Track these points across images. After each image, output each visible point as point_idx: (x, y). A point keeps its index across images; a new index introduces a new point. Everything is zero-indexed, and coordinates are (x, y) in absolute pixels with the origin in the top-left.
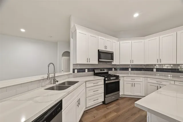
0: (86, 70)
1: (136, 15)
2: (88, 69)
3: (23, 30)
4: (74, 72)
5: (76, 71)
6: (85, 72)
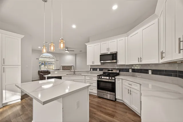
0: (98, 69)
2: (99, 69)
4: (91, 70)
5: (92, 69)
6: (97, 70)
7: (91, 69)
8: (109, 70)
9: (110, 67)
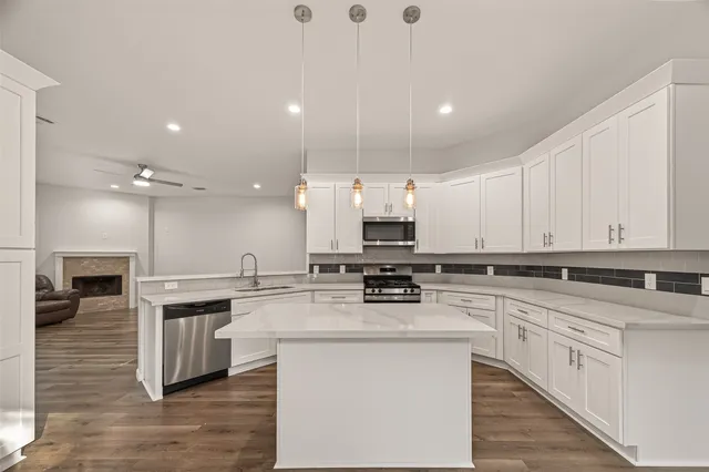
0: (343, 268)
1: (446, 109)
2: (347, 266)
3: (257, 186)
4: (311, 271)
5: (316, 269)
6: (338, 271)
7: (311, 266)
8: (385, 270)
9: (389, 259)
